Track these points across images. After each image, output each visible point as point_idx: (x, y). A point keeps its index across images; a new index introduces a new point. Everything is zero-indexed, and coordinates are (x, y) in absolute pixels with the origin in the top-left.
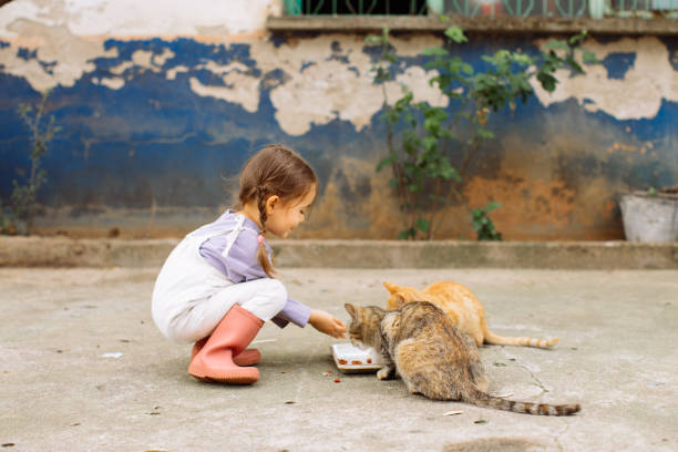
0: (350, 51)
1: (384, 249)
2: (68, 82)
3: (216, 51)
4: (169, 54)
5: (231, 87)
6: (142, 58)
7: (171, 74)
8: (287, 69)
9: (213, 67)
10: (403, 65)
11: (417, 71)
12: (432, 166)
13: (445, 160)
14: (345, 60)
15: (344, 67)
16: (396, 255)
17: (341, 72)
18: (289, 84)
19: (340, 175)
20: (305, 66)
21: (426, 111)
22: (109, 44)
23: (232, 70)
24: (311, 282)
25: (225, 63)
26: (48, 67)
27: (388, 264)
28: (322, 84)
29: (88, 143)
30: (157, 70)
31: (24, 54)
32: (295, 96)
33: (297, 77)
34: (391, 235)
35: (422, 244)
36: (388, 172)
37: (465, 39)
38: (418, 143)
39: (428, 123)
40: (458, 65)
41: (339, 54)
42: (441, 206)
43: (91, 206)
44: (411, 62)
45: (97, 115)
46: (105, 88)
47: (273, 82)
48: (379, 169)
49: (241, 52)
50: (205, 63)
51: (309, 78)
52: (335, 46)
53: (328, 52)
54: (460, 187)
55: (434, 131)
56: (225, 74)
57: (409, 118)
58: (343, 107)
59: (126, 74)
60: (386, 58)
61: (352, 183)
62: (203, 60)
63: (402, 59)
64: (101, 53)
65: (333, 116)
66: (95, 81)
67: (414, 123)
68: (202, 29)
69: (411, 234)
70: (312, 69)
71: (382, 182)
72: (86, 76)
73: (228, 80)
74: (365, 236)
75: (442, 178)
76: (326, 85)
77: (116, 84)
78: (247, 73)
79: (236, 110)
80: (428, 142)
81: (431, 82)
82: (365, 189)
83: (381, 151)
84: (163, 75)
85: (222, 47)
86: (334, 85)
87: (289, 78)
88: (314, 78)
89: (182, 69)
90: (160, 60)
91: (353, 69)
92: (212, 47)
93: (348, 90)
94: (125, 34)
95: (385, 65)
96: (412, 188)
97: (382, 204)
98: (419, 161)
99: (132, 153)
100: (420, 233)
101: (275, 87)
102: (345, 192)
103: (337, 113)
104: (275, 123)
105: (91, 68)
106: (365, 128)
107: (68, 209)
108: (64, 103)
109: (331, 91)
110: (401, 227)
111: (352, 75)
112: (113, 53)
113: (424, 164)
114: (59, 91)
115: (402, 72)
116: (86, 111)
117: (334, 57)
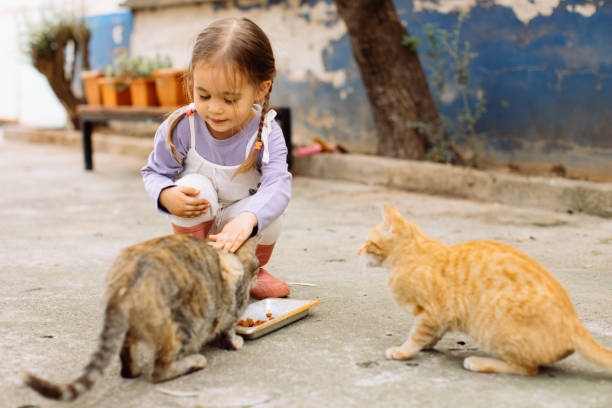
2: (547, 11)
29: (561, 74)
43: (560, 142)
45: (569, 44)
46: (578, 16)
66: (570, 8)
72: (563, 4)
77: (587, 10)
99: (599, 87)
107: (541, 144)
108: (543, 32)
114: (540, 20)
116: (560, 41)
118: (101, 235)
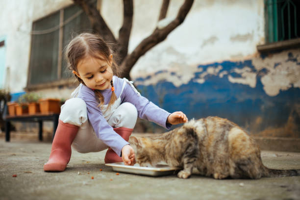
0: (298, 56)
2: (186, 82)
4: (220, 68)
5: (245, 78)
6: (211, 71)
7: (221, 75)
8: (268, 68)
9: (237, 71)
14: (295, 60)
15: (295, 64)
17: (293, 65)
18: (269, 74)
19: (295, 112)
20: (276, 65)
22: (200, 66)
23: (245, 71)
26: (180, 77)
28: (284, 72)
29: (192, 104)
30: (216, 75)
31: (173, 74)
32: (272, 79)
33: (272, 70)
41: (292, 58)
45: (195, 93)
46: (197, 84)
47: (262, 74)
49: (248, 63)
51: (278, 71)
52: (290, 55)
53: (286, 58)
56: (242, 73)
58: (295, 82)
59: (205, 77)
64: (196, 70)
65: (290, 86)
66: (194, 81)
68: (233, 56)
70: (280, 66)
72: (192, 80)
73: (243, 75)
76: (286, 73)
77: (201, 81)
78: (251, 72)
79: (246, 87)
84: (218, 76)
85: (241, 63)
86: (290, 72)
87: (269, 71)
88: (280, 70)
89: (225, 73)
90: (217, 70)
91: (299, 64)
92: (237, 63)
93: (297, 74)
94: (205, 62)
101: (263, 76)
103: (292, 84)
104: (263, 92)
105: (193, 76)
109: (288, 75)
111: (299, 66)
112: (201, 70)
114: (183, 86)
116: (191, 92)
117: (289, 60)
118: (15, 155)
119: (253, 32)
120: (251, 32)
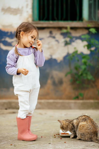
0: (56, 34)
1: (69, 103)
3: (9, 34)
9: (8, 40)
10: (74, 39)
11: (79, 41)
12: (84, 75)
13: (89, 73)
14: (54, 37)
16: (72, 105)
17: (53, 41)
19: (52, 77)
21: (82, 56)
24: (46, 114)
25: (12, 38)
27: (70, 108)
34: (70, 98)
35: (81, 101)
36: (69, 77)
37: (96, 32)
38: (80, 67)
39: (83, 60)
40: (93, 41)
42: (87, 88)
44: (77, 38)
48: (66, 75)
50: (5, 38)
52: (51, 33)
53: (48, 35)
54: (94, 82)
55: (85, 63)
56: (12, 42)
57: (77, 59)
58: (53, 54)
60: (69, 37)
61: (57, 80)
62: (4, 37)
63: (74, 37)
65: (50, 57)
67: (78, 61)
68: (4, 26)
69: (77, 98)
71: (67, 80)
74: (61, 98)
75: (88, 80)
76: (47, 46)
80: (83, 67)
81: (84, 47)
82: (61, 82)
83: (67, 69)
85: (11, 33)
91: (57, 41)
92: (8, 33)
93: (55, 48)
95: (68, 39)
96: (78, 82)
97: (67, 87)
98: (80, 73)
100: (81, 97)
102: (54, 83)
106: (61, 61)
109: (49, 48)
110: (73, 96)
111: (56, 43)
113: (82, 75)
115: (74, 41)
117: (50, 36)
119: (22, 7)
120: (20, 7)
